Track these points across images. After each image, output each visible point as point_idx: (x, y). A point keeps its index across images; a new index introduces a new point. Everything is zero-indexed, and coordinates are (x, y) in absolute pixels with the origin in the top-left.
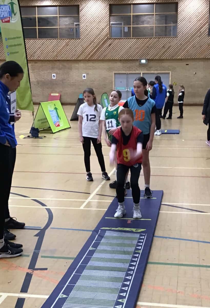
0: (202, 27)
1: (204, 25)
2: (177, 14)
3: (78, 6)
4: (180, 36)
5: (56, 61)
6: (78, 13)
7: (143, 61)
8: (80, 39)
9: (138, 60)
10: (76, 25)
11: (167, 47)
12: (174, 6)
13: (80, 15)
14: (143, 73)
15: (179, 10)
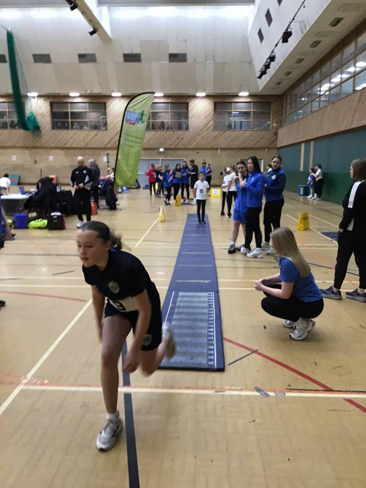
0: (208, 123)
1: (211, 121)
2: (188, 111)
3: (105, 103)
4: (190, 129)
5: (87, 148)
6: (105, 108)
7: (162, 150)
8: (107, 131)
9: (157, 148)
10: (103, 119)
11: (180, 138)
12: (185, 105)
13: (107, 111)
14: (162, 160)
15: (190, 108)
